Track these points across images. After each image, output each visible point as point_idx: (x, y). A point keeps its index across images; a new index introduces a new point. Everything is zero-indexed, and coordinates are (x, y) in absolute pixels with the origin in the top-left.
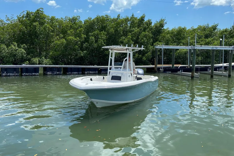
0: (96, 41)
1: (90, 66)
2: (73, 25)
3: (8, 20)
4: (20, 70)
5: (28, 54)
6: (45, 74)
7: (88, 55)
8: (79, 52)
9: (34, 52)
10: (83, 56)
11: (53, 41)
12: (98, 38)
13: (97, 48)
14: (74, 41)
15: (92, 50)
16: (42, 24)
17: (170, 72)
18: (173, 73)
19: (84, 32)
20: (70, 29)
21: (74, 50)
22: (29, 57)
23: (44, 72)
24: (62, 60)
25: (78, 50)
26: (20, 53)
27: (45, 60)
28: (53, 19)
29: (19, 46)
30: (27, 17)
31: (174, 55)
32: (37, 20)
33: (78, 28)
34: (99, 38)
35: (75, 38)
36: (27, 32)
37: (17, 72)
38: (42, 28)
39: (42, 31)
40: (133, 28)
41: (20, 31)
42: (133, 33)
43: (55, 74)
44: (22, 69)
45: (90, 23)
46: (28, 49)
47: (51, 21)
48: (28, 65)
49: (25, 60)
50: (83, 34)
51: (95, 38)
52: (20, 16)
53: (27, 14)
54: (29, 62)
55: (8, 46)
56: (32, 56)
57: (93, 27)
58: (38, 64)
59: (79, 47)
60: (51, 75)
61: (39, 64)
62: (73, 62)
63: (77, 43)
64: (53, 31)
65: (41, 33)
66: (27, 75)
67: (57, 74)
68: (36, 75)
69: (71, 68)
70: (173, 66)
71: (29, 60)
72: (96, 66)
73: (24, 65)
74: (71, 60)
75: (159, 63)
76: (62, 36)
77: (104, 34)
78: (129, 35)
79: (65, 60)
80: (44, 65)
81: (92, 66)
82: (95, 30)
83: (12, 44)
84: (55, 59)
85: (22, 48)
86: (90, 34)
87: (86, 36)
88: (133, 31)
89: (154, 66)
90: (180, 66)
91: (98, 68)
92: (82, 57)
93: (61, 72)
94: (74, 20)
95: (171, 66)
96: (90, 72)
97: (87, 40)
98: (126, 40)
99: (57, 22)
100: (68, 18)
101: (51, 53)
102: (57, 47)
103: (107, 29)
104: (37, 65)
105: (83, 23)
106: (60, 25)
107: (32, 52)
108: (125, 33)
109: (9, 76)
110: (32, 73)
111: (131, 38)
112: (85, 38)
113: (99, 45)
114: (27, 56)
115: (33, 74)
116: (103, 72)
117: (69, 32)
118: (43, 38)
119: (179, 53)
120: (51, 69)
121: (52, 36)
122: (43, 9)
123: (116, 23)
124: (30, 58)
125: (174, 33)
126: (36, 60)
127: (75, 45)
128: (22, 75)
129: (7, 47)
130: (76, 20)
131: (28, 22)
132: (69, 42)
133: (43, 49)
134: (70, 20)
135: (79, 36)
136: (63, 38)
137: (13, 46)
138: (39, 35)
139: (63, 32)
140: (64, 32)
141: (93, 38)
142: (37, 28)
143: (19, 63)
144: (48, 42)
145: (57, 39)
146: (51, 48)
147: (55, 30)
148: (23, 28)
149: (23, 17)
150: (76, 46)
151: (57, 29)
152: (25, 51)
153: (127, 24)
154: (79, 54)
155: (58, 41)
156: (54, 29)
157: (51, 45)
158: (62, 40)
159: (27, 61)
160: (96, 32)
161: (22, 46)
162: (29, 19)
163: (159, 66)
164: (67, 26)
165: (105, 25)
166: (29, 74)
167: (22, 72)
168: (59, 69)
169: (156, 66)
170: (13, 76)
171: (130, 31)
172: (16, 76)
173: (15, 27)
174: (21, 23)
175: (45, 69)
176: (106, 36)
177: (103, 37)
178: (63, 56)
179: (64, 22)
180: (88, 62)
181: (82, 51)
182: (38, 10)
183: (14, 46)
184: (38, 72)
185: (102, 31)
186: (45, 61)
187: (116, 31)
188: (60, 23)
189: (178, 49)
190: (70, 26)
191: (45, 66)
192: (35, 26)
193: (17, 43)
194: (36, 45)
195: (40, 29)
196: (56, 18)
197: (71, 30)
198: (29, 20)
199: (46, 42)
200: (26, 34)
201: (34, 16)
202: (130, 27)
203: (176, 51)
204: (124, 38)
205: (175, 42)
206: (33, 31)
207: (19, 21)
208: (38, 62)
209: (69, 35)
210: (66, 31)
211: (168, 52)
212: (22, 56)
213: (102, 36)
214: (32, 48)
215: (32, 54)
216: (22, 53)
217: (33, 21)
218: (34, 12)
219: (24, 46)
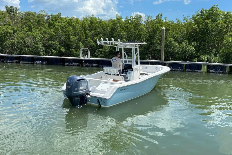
3: (185, 19)
5: (197, 51)
6: (208, 72)
16: (215, 21)
22: (198, 54)
26: (189, 51)
27: (214, 58)
29: (189, 44)
30: (201, 15)
36: (199, 30)
37: (182, 68)
38: (214, 25)
39: (214, 28)
43: (218, 73)
44: (187, 65)
46: (198, 46)
52: (195, 15)
53: (202, 12)
55: (180, 43)
56: (202, 53)
58: (206, 62)
60: (214, 73)
61: (208, 61)
66: (190, 71)
67: (221, 73)
68: (198, 72)
73: (188, 62)
93: (225, 71)
101: (221, 51)
102: (228, 44)
109: (175, 71)
110: (195, 69)
114: (196, 53)
120: (214, 67)
121: (225, 32)
122: (217, 5)
126: (204, 57)
128: (185, 71)
129: (179, 45)
131: (201, 20)
137: (184, 44)
142: (209, 25)
143: (188, 59)
145: (230, 35)
148: (195, 26)
149: (197, 15)
152: (195, 48)
159: (196, 58)
161: (192, 43)
166: (192, 70)
167: (186, 68)
168: (223, 68)
170: (178, 71)
172: (180, 71)
175: (209, 67)
182: (212, 7)
183: (186, 44)
184: (201, 70)
192: (208, 23)
193: (188, 41)
195: (212, 26)
200: (198, 32)
201: (208, 13)
206: (205, 29)
208: (206, 59)
212: (191, 53)
215: (202, 51)
216: (191, 51)
217: (206, 18)
218: (209, 9)
219: (194, 44)
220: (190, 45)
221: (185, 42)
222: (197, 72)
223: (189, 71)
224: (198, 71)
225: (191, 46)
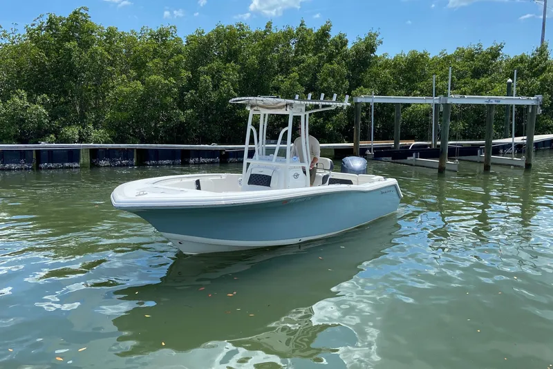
0: (216, 87)
1: (202, 146)
2: (158, 46)
3: (5, 36)
4: (34, 157)
5: (53, 117)
6: (94, 165)
7: (197, 118)
8: (175, 113)
9: (69, 114)
10: (186, 123)
11: (113, 87)
12: (220, 79)
13: (217, 103)
14: (163, 87)
15: (207, 108)
16: (85, 45)
17: (390, 159)
18: (396, 161)
19: (186, 64)
20: (154, 58)
21: (164, 107)
22: (56, 123)
23: (91, 160)
24: (134, 132)
25: (173, 109)
26: (33, 116)
27: (94, 132)
28: (111, 34)
29: (31, 100)
30: (49, 28)
31: (398, 118)
32: (73, 36)
33: (172, 55)
34: (223, 80)
35: (165, 80)
36: (51, 65)
37: (29, 161)
38: (85, 56)
39: (85, 63)
40: (302, 54)
41: (34, 62)
42: (304, 68)
43: (119, 166)
44: (38, 152)
45: (201, 43)
46: (54, 106)
47: (107, 39)
48: (54, 144)
49: (47, 132)
50: (185, 69)
51: (212, 78)
52: (34, 27)
53: (50, 21)
54: (56, 136)
55: (5, 98)
56: (64, 122)
57: (208, 52)
58: (78, 142)
59: (175, 99)
60: (108, 166)
61: (81, 141)
62: (161, 137)
63: (169, 90)
64: (112, 63)
65: (84, 68)
66: (51, 168)
67: (124, 165)
68: (72, 168)
69: (156, 151)
70: (396, 143)
71: (56, 132)
72: (214, 146)
73: (43, 145)
74: (156, 131)
75: (365, 138)
76: (135, 74)
77: (234, 69)
78: (294, 71)
79: (143, 131)
80: (92, 144)
81: (207, 146)
82: (212, 61)
83: (14, 93)
84: (117, 129)
85: (39, 103)
86: (201, 69)
87: (190, 75)
88: (303, 62)
89: (352, 144)
90: (414, 143)
91: (221, 151)
92: (182, 124)
93: (132, 160)
94: (161, 36)
95: (392, 143)
96: (202, 160)
97: (193, 83)
98: (287, 83)
99: (121, 40)
100: (149, 31)
101: (108, 116)
102: (122, 101)
103: (240, 58)
104: (75, 142)
105: (185, 43)
106: (128, 48)
107: (63, 113)
108: (285, 68)
109: (9, 169)
110: (63, 161)
111: (297, 77)
112: (189, 80)
113: (221, 96)
114: (50, 121)
115: (67, 164)
116: (231, 159)
117: (150, 64)
118: (90, 79)
119: (411, 113)
120: (109, 154)
121: (111, 74)
122: (87, 9)
123: (264, 43)
124: (59, 127)
125: (401, 65)
126: (73, 131)
127: (166, 95)
128: (39, 168)
129: (4, 101)
130: (167, 37)
131: (53, 40)
132: (151, 89)
133: (90, 105)
134: (152, 36)
135: (173, 75)
136: (137, 80)
137: (17, 99)
138: (79, 72)
139: (136, 64)
140: (139, 66)
141: (209, 78)
142: (75, 54)
143: (32, 138)
144: (100, 89)
145: (123, 80)
146: (108, 102)
147: (116, 60)
148: (39, 55)
149: (40, 28)
150: (168, 98)
151: (121, 59)
152: (47, 109)
153: (288, 45)
154: (175, 117)
155: (125, 86)
156: (114, 57)
157: (108, 95)
158: (133, 84)
159: (51, 133)
160: (215, 65)
161: (39, 98)
162: (54, 33)
163: (363, 144)
164: (147, 50)
165: (237, 47)
166: (56, 164)
167: (39, 161)
168: (127, 154)
169: (356, 144)
170: (18, 169)
171: (295, 62)
172: (26, 169)
173: (21, 54)
174: (36, 43)
175: (94, 153)
176: (238, 73)
177: (231, 77)
178: (137, 122)
179: (139, 40)
180: (197, 137)
181: (183, 110)
182: (75, 13)
183: (20, 98)
184: (78, 161)
185: (230, 62)
186: (94, 134)
187: (263, 61)
188: (130, 42)
189: (409, 105)
190: (152, 50)
191: (95, 146)
192: (70, 50)
193: (26, 91)
194: (72, 97)
195: (80, 59)
196: (120, 31)
197: (155, 60)
198: (54, 35)
199: (97, 89)
200: (47, 70)
201: (65, 25)
202: (296, 52)
203: (404, 108)
204: (281, 78)
205: (401, 87)
206: (66, 62)
207: (31, 38)
208: (77, 136)
209: (151, 72)
210: (144, 64)
211: (384, 112)
212: (40, 123)
213: (229, 75)
214: (63, 103)
215: (65, 117)
216: (39, 116)
217: (63, 37)
218: (67, 17)
219: (43, 99)
220: (32, 102)
221: (18, 95)
222: (70, 168)
223: (49, 168)
224: (71, 164)
225: (37, 105)
